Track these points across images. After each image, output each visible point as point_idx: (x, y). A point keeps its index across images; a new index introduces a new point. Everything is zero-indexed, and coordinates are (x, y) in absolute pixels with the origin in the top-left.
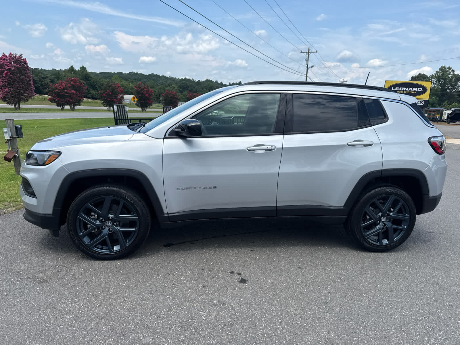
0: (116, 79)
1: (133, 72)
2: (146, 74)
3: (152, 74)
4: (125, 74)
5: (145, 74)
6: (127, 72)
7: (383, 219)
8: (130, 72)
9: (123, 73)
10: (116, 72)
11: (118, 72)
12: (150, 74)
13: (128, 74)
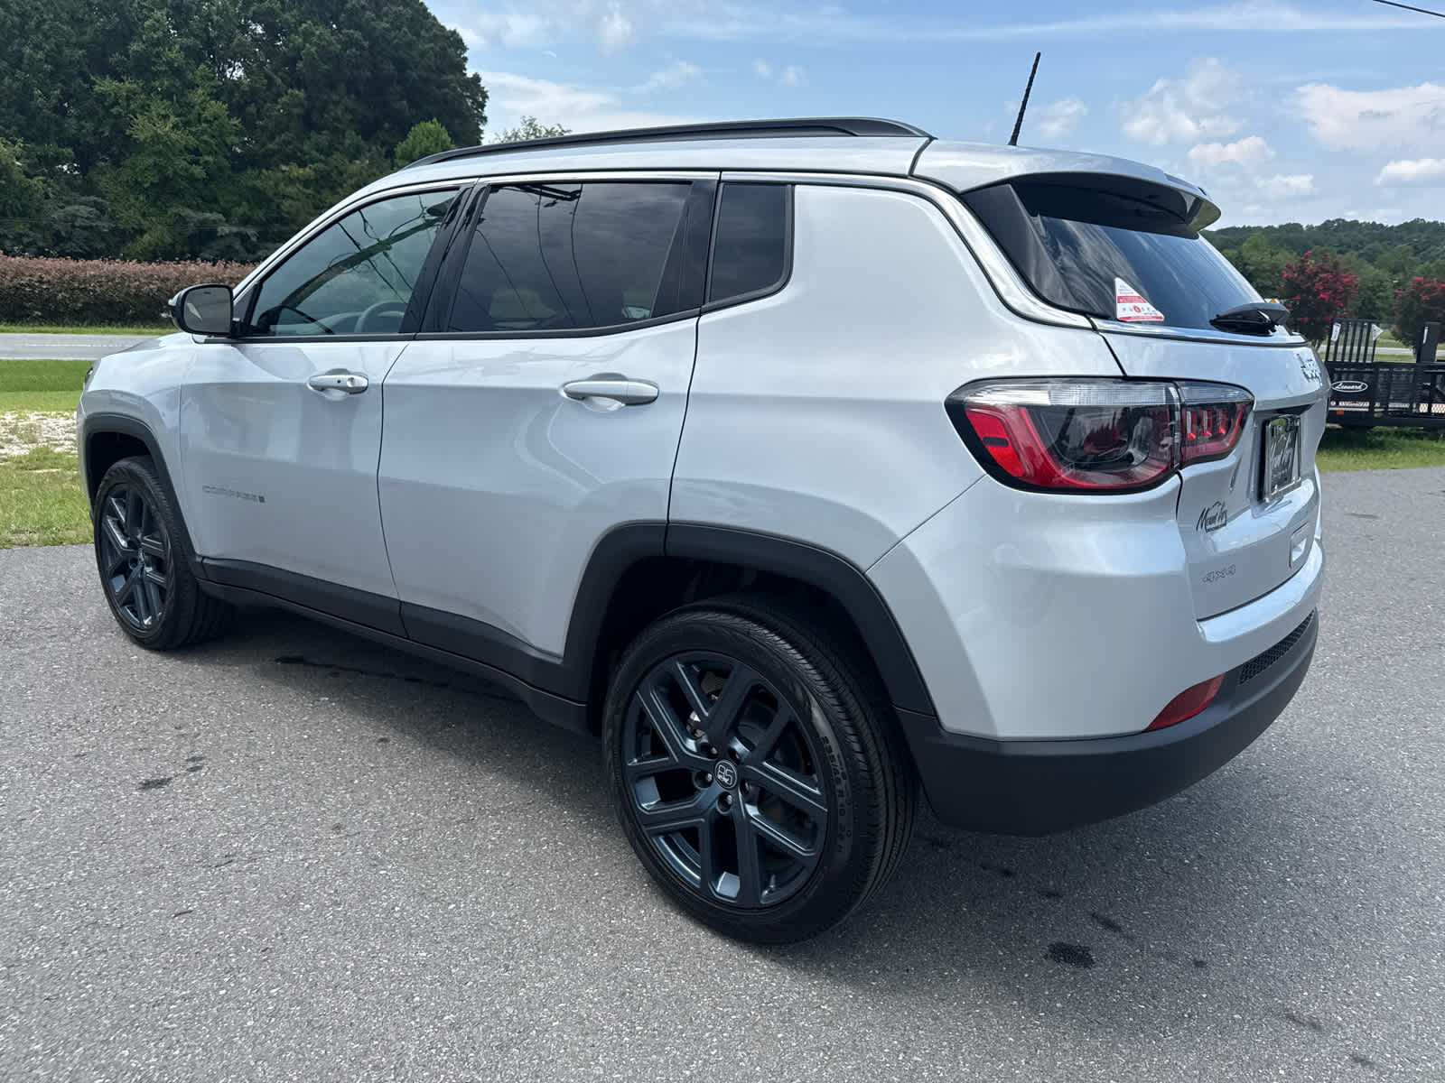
0: (1256, 247)
1: (1338, 220)
2: (1388, 223)
3: (1416, 221)
4: (1310, 228)
5: (1385, 224)
6: (1318, 223)
7: (723, 770)
8: (1328, 221)
9: (1301, 226)
10: (1276, 226)
11: (1284, 223)
12: (1406, 224)
13: (1318, 228)
